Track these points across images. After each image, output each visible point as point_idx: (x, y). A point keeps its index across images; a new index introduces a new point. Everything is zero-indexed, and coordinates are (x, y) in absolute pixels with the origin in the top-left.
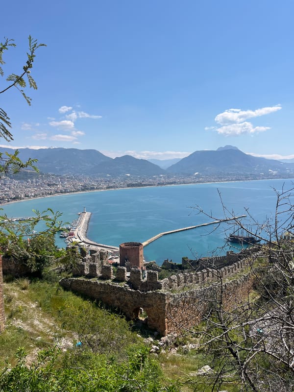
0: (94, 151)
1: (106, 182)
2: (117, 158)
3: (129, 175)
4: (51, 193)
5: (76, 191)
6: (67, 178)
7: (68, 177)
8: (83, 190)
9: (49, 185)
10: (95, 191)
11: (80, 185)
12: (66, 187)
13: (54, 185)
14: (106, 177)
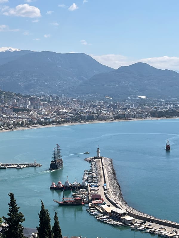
0: (83, 55)
1: (108, 107)
2: (122, 68)
3: (144, 97)
4: (23, 123)
5: (64, 122)
6: (42, 100)
7: (42, 98)
8: (75, 120)
9: (15, 110)
10: (96, 122)
11: (66, 111)
12: (45, 115)
13: (23, 110)
14: (104, 100)
